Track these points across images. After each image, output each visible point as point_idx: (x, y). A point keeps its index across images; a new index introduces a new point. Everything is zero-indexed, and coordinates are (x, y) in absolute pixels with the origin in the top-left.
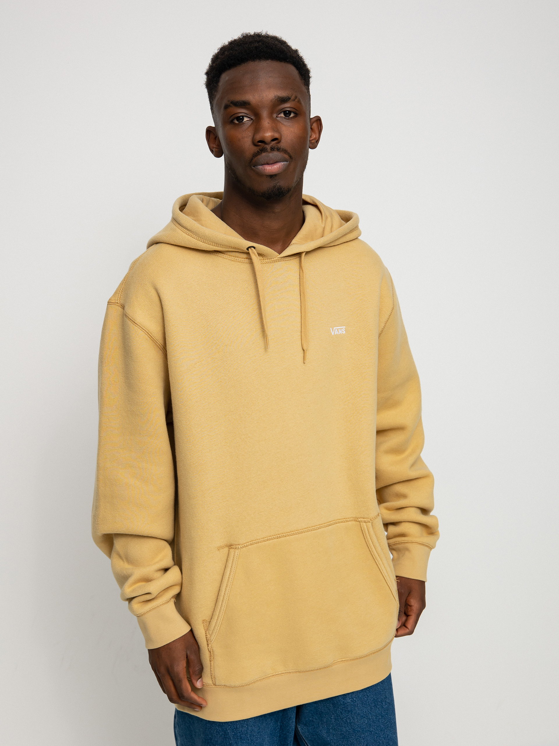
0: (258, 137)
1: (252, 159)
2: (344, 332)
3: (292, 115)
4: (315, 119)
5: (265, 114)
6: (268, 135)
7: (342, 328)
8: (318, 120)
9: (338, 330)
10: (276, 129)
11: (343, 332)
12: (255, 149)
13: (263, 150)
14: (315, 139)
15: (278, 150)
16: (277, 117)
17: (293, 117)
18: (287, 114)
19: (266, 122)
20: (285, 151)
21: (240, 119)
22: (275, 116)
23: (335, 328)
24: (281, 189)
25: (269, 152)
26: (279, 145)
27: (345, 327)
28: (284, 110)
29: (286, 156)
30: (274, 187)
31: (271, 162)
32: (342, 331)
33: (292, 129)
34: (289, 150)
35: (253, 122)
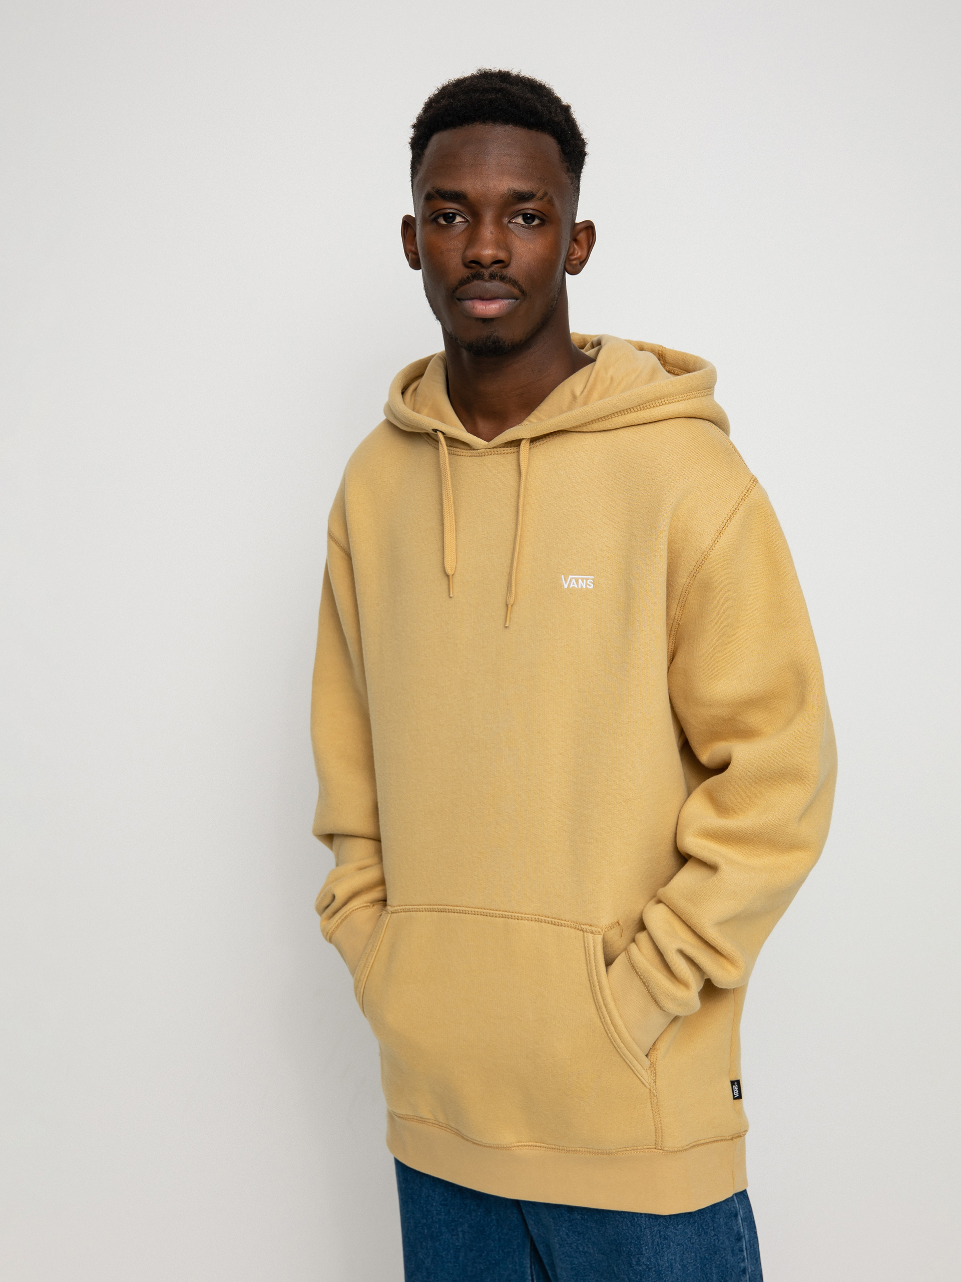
0: (471, 254)
1: (457, 288)
2: (590, 585)
3: (536, 222)
4: (583, 226)
5: (488, 217)
6: (488, 252)
7: (587, 579)
8: (589, 228)
9: (577, 581)
10: (503, 243)
11: (588, 586)
12: (464, 272)
13: (478, 276)
14: (579, 258)
15: (503, 279)
16: (510, 222)
17: (537, 225)
18: (529, 218)
19: (488, 231)
20: (514, 283)
21: (450, 218)
22: (506, 220)
23: (570, 577)
24: (499, 342)
25: (486, 281)
26: (504, 272)
27: (593, 577)
28: (523, 212)
29: (516, 291)
30: (488, 338)
31: (488, 296)
32: (587, 584)
33: (531, 246)
34: (521, 281)
35: (468, 227)
